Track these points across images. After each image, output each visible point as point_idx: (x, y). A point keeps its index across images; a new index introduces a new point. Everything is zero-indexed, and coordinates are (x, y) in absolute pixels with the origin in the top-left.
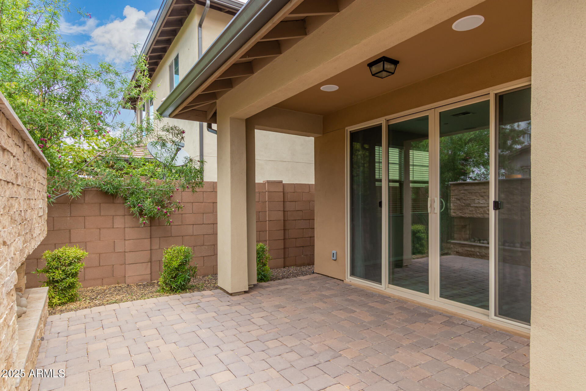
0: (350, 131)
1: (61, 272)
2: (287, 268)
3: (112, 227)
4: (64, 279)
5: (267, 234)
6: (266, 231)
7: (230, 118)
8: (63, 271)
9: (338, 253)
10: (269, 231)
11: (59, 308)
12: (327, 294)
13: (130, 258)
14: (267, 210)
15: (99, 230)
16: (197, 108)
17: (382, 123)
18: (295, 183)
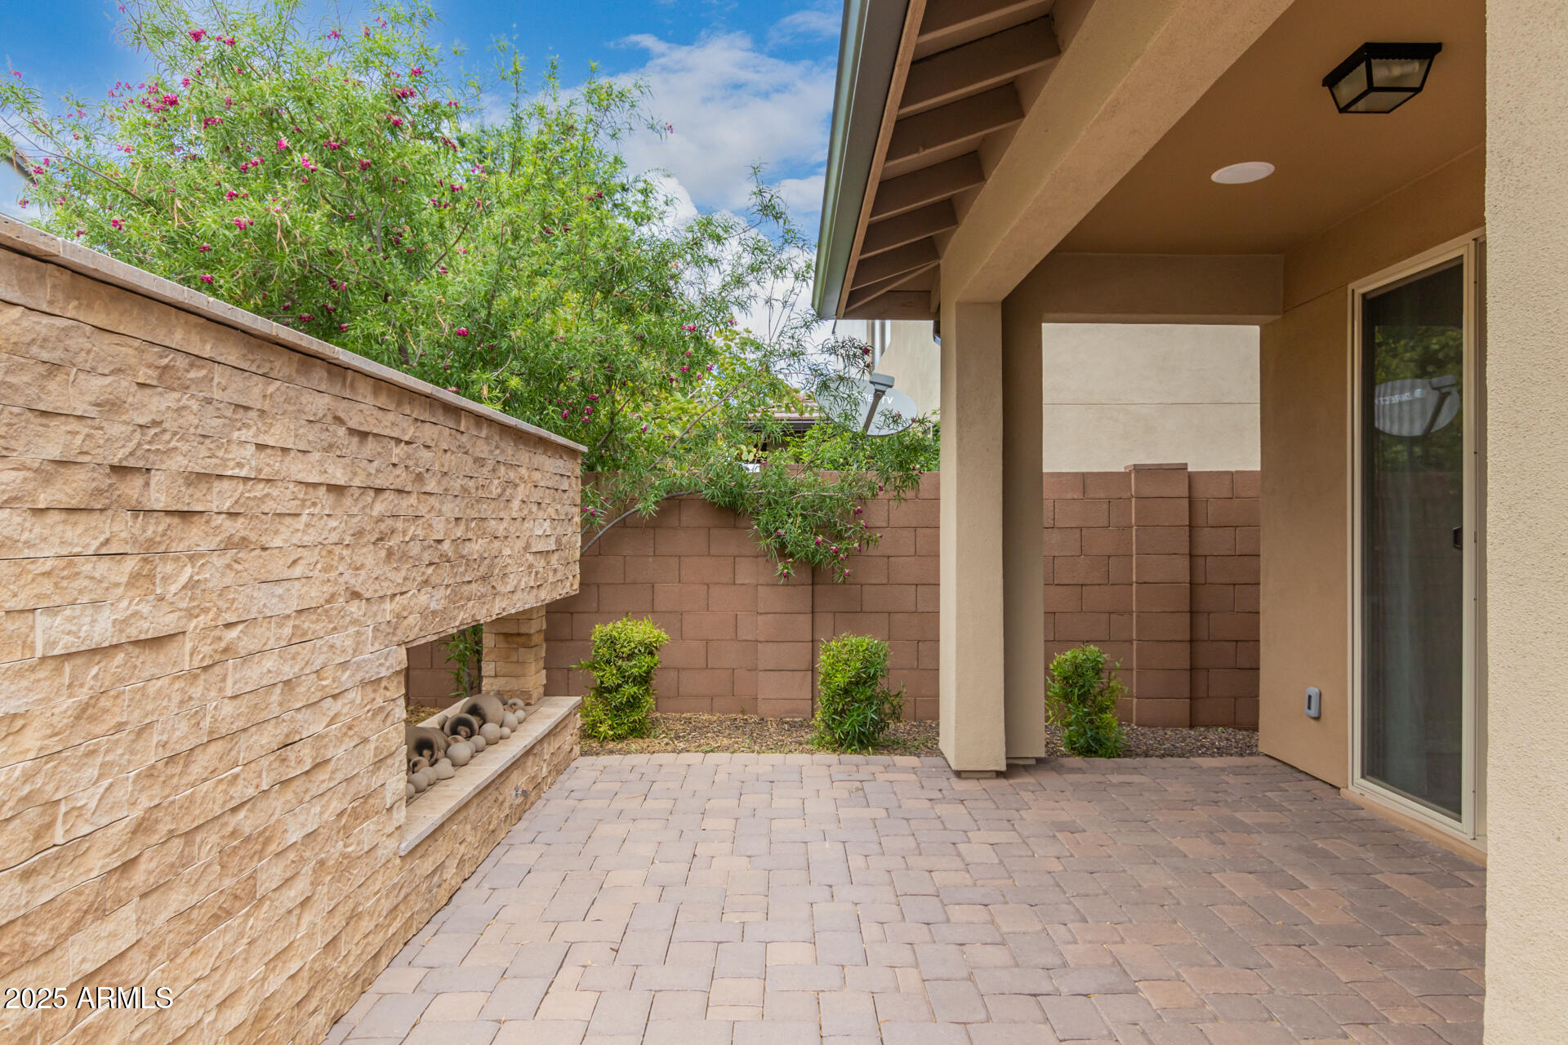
0: (1364, 296)
1: (615, 672)
2: (1202, 729)
3: (732, 582)
4: (619, 686)
5: (1134, 624)
6: (1131, 613)
7: (958, 304)
8: (619, 668)
9: (1323, 696)
10: (1139, 612)
11: (611, 745)
12: (1247, 821)
13: (768, 655)
14: (1134, 552)
15: (706, 587)
16: (900, 285)
17: (1461, 257)
18: (1233, 469)
